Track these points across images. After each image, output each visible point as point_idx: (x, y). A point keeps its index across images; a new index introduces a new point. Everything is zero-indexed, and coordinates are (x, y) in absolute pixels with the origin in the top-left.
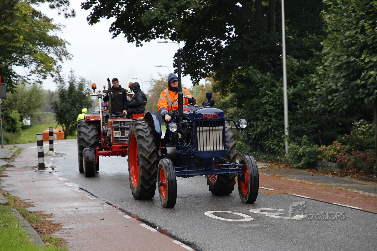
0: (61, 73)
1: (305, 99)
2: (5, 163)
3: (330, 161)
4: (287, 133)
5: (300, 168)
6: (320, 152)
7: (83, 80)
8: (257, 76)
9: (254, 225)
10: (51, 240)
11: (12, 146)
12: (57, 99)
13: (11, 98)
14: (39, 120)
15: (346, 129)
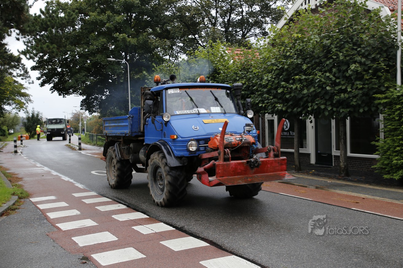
0: (27, 109)
10: (16, 185)
14: (18, 130)
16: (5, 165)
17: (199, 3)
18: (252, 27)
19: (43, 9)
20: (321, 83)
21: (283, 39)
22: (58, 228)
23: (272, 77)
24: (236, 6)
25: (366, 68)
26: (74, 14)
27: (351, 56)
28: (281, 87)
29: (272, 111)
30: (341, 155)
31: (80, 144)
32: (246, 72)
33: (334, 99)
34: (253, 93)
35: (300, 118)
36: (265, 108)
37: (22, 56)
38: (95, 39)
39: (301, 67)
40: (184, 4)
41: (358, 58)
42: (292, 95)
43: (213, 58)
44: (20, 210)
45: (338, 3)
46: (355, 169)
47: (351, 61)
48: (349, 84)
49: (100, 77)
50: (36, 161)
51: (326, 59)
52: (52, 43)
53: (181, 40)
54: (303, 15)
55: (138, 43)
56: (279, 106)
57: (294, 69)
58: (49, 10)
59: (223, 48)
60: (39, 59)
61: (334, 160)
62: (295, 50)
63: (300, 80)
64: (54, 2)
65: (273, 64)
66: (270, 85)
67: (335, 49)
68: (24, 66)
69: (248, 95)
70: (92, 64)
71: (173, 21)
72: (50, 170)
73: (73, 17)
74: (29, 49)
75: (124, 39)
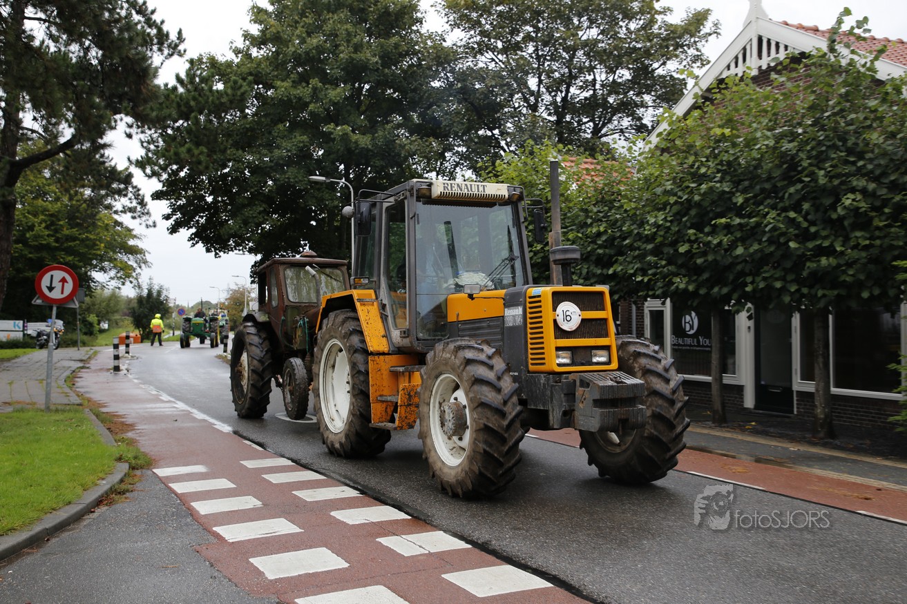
0: (139, 280)
2: (81, 365)
7: (161, 287)
10: (123, 440)
11: (88, 348)
12: (135, 305)
13: (89, 302)
14: (117, 324)
16: (97, 396)
17: (503, 63)
18: (613, 115)
19: (183, 75)
20: (776, 233)
21: (689, 140)
22: (218, 536)
23: (665, 219)
25: (878, 203)
26: (245, 84)
27: (844, 178)
28: (684, 242)
29: (663, 293)
30: (817, 390)
33: (804, 270)
34: (621, 253)
35: (726, 308)
36: (648, 286)
37: (137, 172)
38: (285, 136)
39: (730, 199)
40: (472, 65)
41: (860, 183)
42: (710, 258)
44: (135, 494)
45: (814, 64)
46: (845, 421)
47: (843, 187)
48: (836, 237)
49: (291, 215)
50: (159, 388)
51: (786, 182)
52: (198, 144)
53: (462, 140)
54: (735, 89)
55: (375, 144)
56: (680, 283)
57: (713, 202)
58: (195, 75)
60: (170, 176)
61: (797, 400)
62: (716, 162)
63: (727, 227)
64: (204, 60)
65: (666, 192)
66: (661, 236)
67: (809, 161)
68: (139, 190)
69: (611, 257)
70: (277, 189)
71: (448, 101)
72: (189, 409)
73: (242, 90)
74: (150, 155)
75: (345, 137)
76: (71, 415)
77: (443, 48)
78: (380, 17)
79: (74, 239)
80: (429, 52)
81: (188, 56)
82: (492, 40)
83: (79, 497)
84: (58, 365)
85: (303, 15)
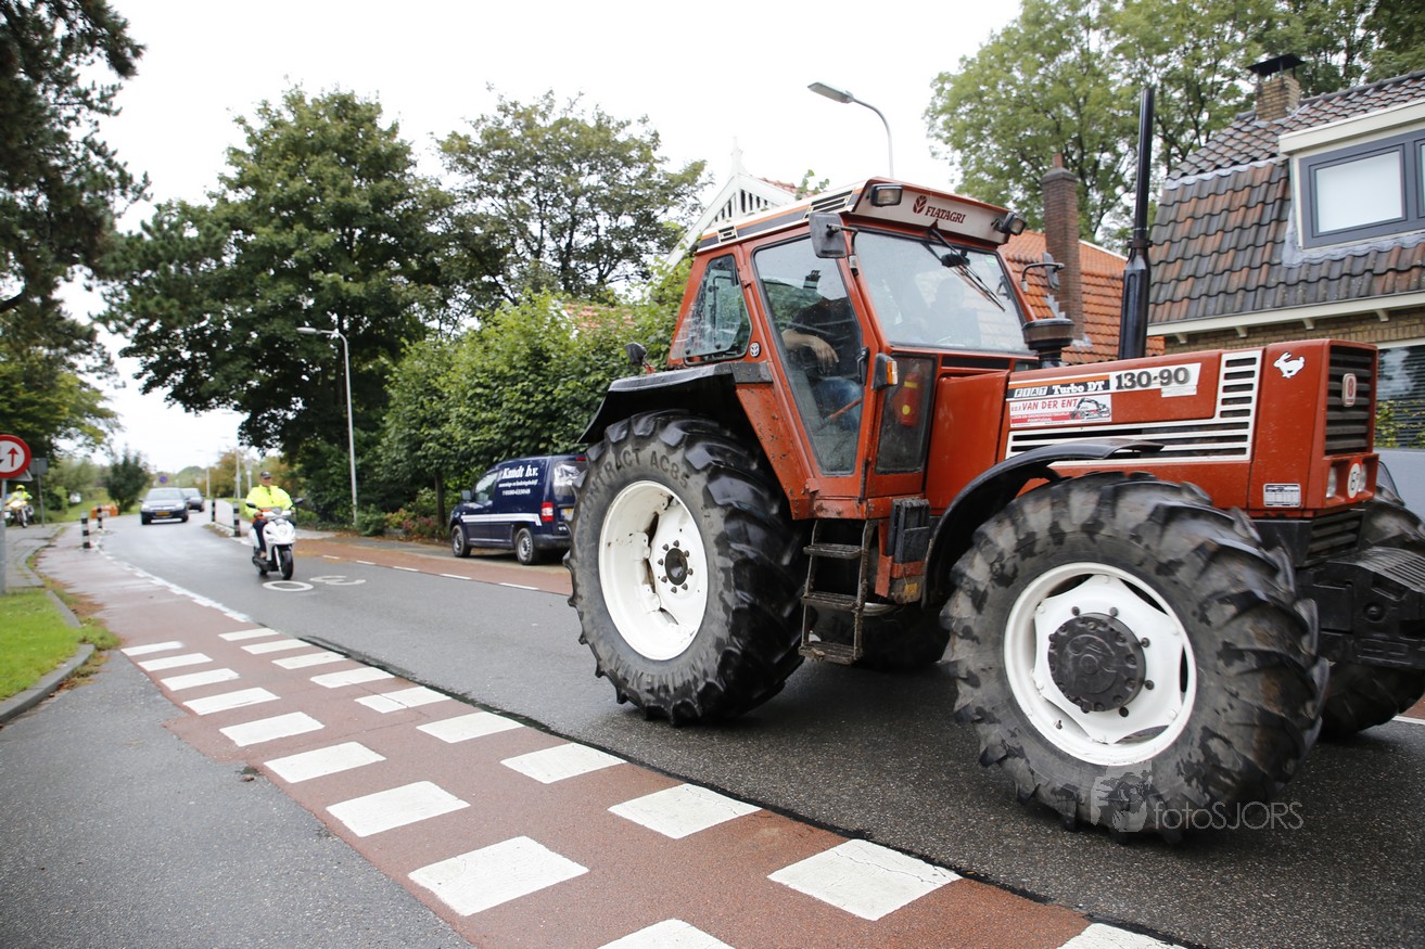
0: (112, 446)
1: (371, 469)
2: (46, 543)
3: (396, 528)
4: (355, 502)
5: (368, 536)
6: (387, 520)
7: (139, 453)
8: (325, 447)
9: (313, 593)
10: (90, 621)
11: (54, 525)
12: (109, 474)
13: (55, 473)
14: (90, 495)
15: (412, 497)
16: (61, 577)
18: (619, 260)
19: (149, 223)
21: (679, 287)
22: (189, 711)
24: (582, 215)
26: (220, 230)
31: (237, 522)
32: (604, 357)
37: (98, 327)
38: (269, 285)
40: (471, 210)
43: (534, 326)
44: (100, 675)
49: (280, 369)
50: (134, 564)
52: (168, 296)
53: (465, 287)
55: (368, 293)
58: (162, 222)
59: (556, 306)
60: (139, 331)
64: (174, 205)
70: (261, 341)
71: (448, 247)
72: (167, 584)
73: (217, 237)
74: (114, 309)
75: (335, 285)
76: (30, 598)
77: (439, 192)
78: (370, 159)
79: (32, 403)
80: (424, 197)
81: (155, 201)
82: (492, 185)
83: (35, 682)
84: (19, 545)
85: (284, 156)
